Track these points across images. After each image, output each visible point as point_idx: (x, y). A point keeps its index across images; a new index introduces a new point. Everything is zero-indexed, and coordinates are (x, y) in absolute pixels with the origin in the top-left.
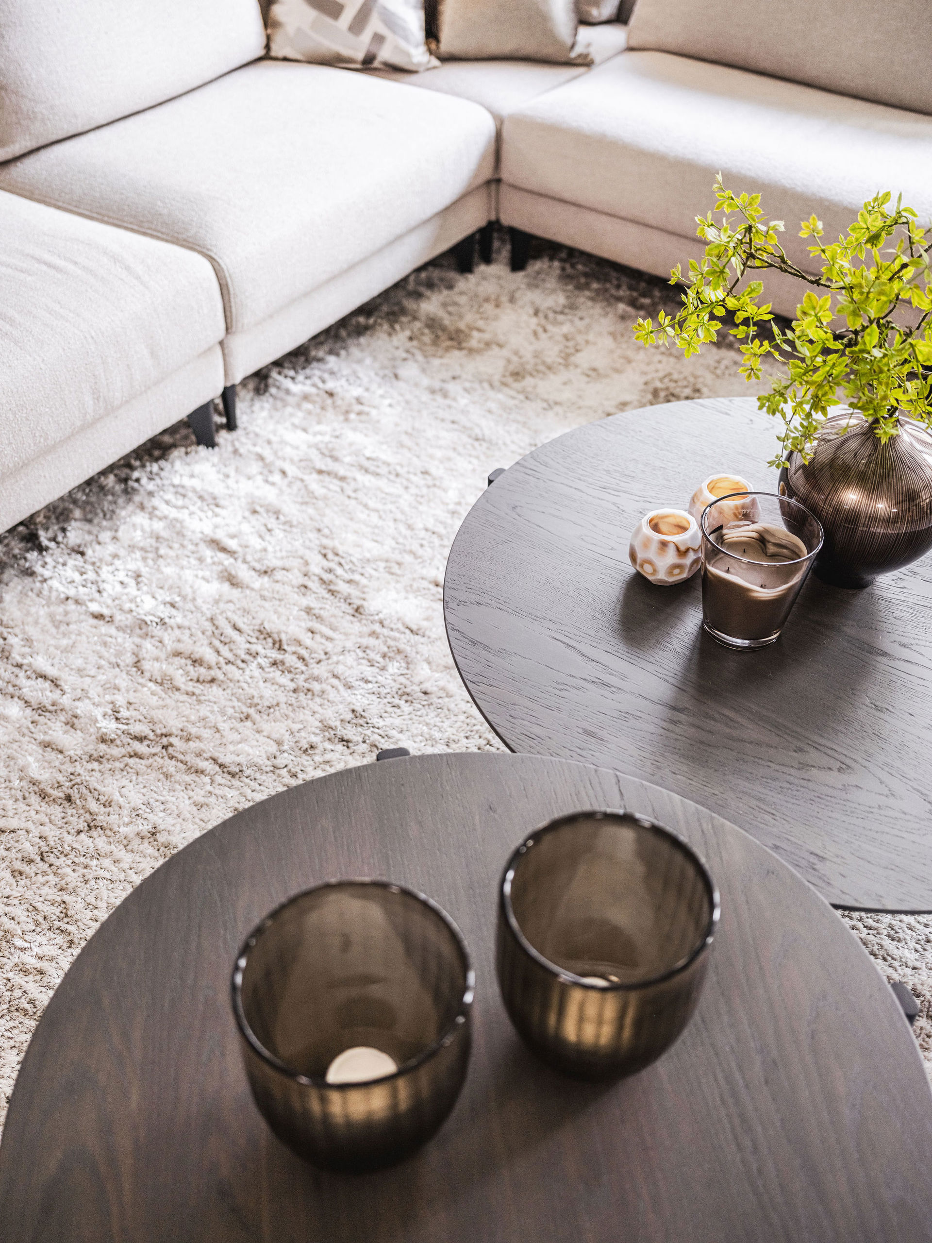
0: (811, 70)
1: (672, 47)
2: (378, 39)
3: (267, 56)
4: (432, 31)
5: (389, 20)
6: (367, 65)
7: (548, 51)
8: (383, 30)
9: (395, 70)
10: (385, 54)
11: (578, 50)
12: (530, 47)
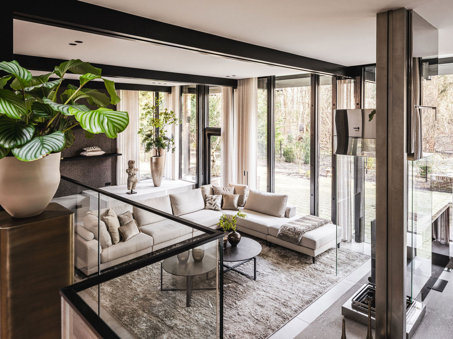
0: (260, 211)
1: (248, 209)
2: (216, 207)
3: (205, 209)
4: (222, 207)
5: (217, 206)
6: (215, 210)
7: (234, 209)
8: (216, 206)
9: (217, 210)
10: (216, 209)
11: (238, 209)
12: (232, 208)
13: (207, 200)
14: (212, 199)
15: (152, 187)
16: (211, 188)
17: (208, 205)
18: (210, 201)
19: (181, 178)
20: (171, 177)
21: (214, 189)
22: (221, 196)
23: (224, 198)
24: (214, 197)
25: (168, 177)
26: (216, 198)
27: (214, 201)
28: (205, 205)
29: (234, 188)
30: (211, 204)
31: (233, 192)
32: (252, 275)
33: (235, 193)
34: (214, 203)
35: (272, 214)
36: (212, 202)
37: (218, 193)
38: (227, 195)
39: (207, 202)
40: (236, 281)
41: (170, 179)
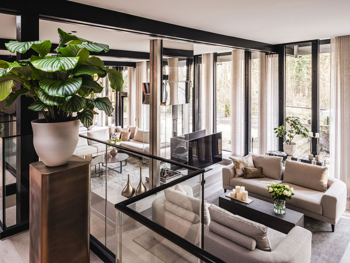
1: (135, 140)
7: (127, 140)
11: (129, 140)
12: (125, 140)
13: (111, 135)
14: (114, 135)
15: (86, 130)
16: (115, 129)
17: (112, 138)
18: (113, 136)
19: (108, 125)
20: (101, 125)
21: (117, 129)
22: (120, 133)
23: (122, 134)
24: (116, 133)
25: (99, 125)
26: (117, 134)
27: (115, 136)
28: (110, 139)
29: (129, 128)
30: (113, 138)
31: (128, 131)
32: (120, 171)
33: (129, 131)
34: (115, 137)
35: (147, 142)
36: (114, 136)
37: (119, 132)
38: (124, 132)
39: (111, 137)
40: (110, 174)
41: (100, 126)
